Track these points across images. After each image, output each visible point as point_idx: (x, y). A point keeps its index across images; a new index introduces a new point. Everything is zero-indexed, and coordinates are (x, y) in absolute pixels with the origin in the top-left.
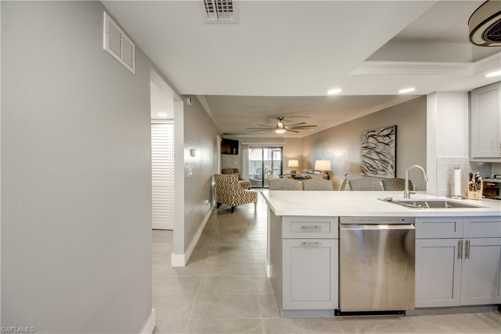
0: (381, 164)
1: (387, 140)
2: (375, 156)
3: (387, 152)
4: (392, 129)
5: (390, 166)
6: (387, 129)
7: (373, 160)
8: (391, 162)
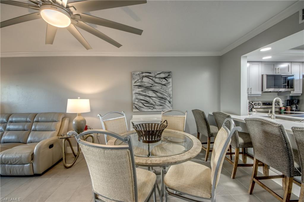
0: (158, 100)
1: (164, 81)
2: (151, 94)
3: (165, 91)
4: (169, 74)
5: (167, 102)
6: (164, 73)
7: (149, 97)
8: (168, 99)
